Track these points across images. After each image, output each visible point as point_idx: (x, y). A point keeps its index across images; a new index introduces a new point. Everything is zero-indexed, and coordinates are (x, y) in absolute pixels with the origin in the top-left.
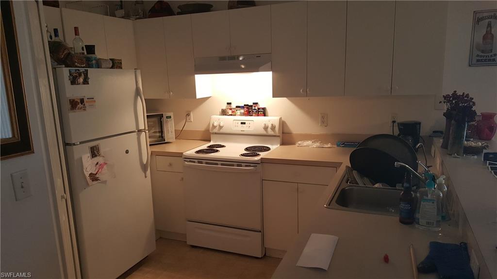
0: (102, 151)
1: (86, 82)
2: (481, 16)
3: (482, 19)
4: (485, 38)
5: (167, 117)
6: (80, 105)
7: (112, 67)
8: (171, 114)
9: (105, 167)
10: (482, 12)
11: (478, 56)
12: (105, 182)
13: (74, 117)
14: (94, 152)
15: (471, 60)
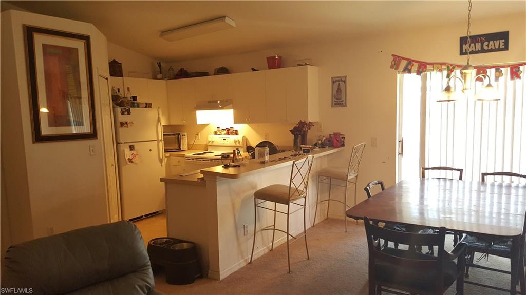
0: (136, 148)
1: (129, 114)
2: (334, 80)
3: (336, 81)
4: (337, 92)
5: (183, 136)
6: (125, 125)
7: (146, 107)
8: (186, 134)
9: (137, 156)
10: (335, 78)
11: (335, 101)
12: (136, 164)
13: (122, 131)
14: (132, 148)
15: (332, 104)
